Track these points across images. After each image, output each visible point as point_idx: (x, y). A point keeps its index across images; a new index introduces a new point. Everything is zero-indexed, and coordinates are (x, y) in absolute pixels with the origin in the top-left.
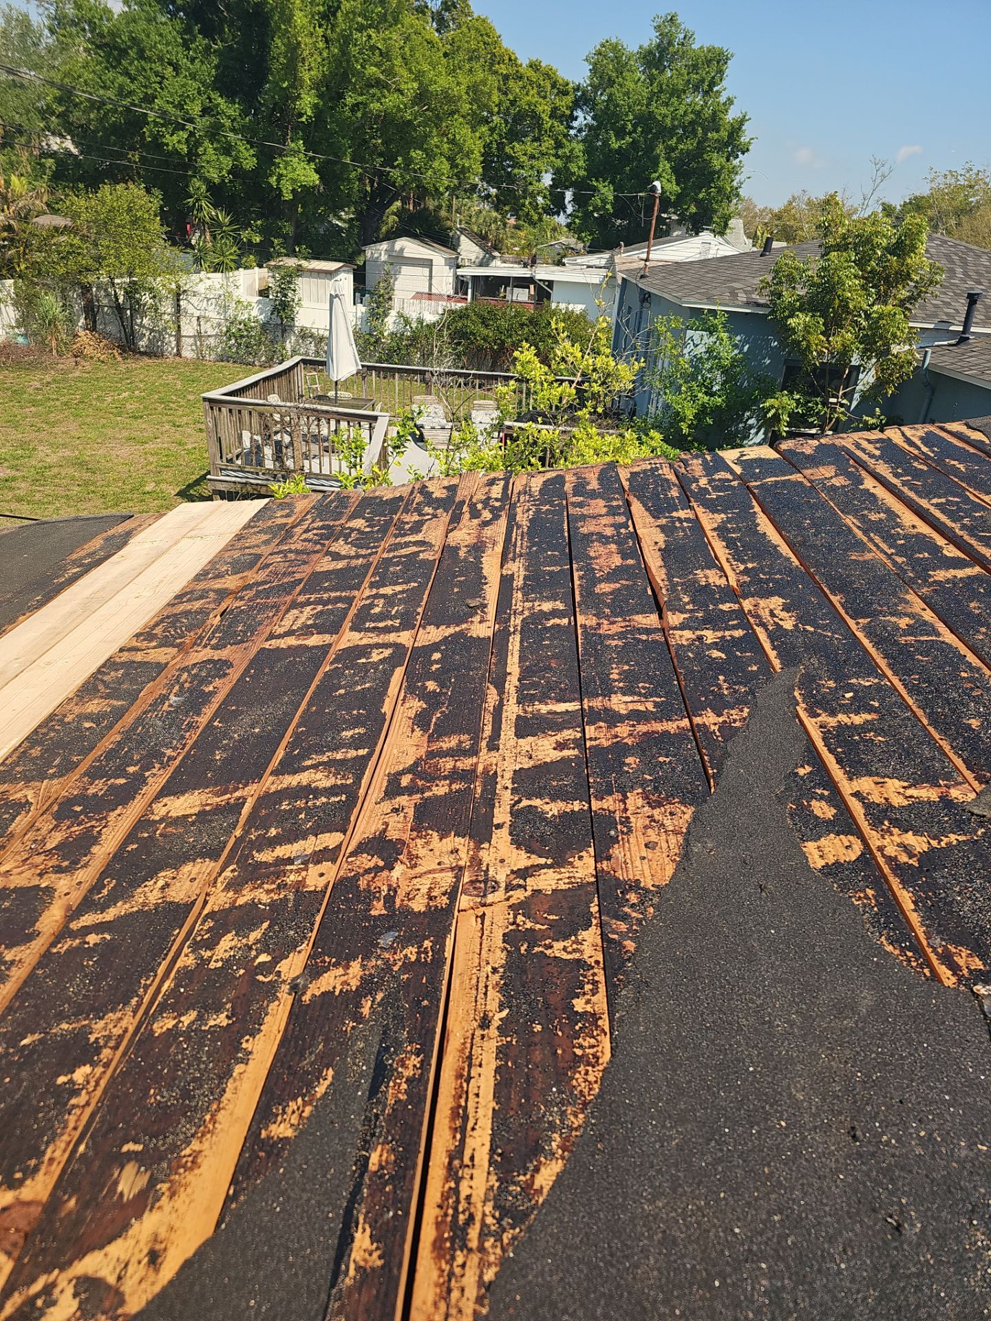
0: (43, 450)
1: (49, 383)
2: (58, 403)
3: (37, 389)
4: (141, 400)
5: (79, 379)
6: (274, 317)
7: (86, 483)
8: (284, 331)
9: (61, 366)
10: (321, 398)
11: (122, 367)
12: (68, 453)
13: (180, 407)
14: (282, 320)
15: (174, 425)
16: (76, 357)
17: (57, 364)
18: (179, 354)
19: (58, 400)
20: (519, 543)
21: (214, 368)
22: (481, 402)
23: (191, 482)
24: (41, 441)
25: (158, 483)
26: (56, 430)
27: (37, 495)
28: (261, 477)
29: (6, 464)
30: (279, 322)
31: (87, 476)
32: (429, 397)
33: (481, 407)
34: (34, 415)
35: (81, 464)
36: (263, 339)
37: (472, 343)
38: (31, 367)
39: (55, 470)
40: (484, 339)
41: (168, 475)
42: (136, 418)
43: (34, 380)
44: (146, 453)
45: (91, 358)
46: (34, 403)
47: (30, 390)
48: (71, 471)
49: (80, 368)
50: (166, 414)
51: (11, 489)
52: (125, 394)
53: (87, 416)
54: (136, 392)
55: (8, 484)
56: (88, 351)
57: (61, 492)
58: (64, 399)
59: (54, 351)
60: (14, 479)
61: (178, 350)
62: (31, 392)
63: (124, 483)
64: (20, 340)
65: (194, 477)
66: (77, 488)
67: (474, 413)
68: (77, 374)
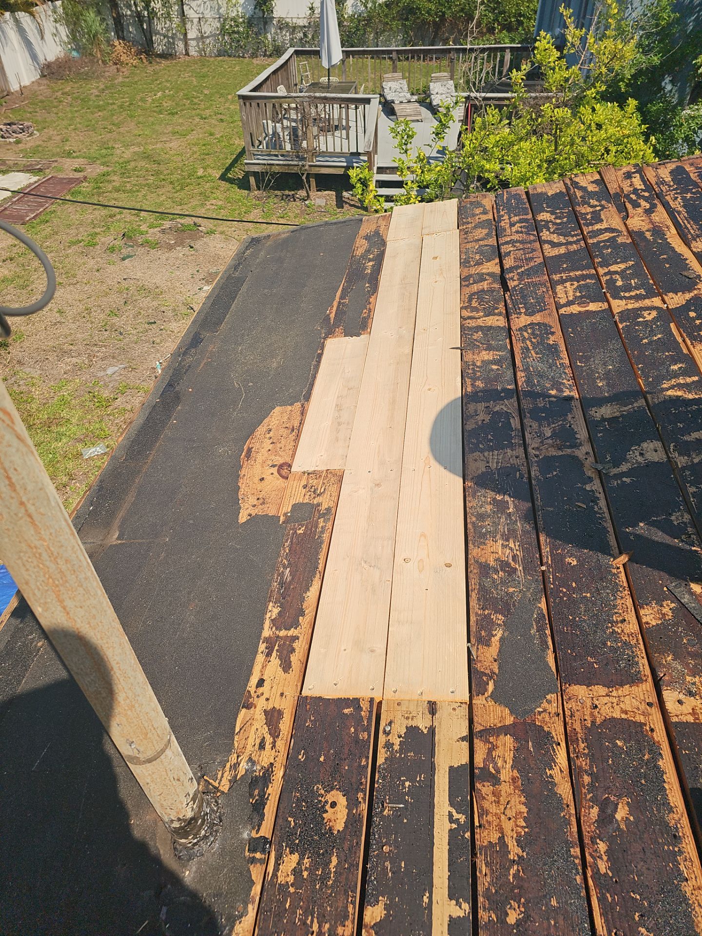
0: (119, 149)
1: (103, 89)
2: (115, 107)
3: (97, 96)
4: (172, 98)
5: (123, 85)
6: (257, 11)
7: (158, 173)
8: (265, 23)
9: (107, 74)
10: (315, 86)
11: (150, 69)
12: (137, 149)
13: (201, 101)
14: (264, 13)
15: (202, 118)
16: (116, 64)
17: (104, 72)
18: (187, 54)
19: (114, 104)
20: (689, 226)
21: (216, 63)
22: (437, 75)
23: (227, 165)
24: (115, 140)
25: (205, 168)
26: (121, 130)
27: (128, 185)
28: (280, 158)
29: (98, 162)
30: (261, 15)
31: (155, 167)
32: (396, 75)
33: (438, 79)
34: (104, 119)
35: (147, 157)
36: (250, 32)
37: (418, 18)
38: (87, 77)
39: (133, 164)
40: (428, 12)
41: (210, 161)
42: (173, 114)
43: (93, 88)
44: (189, 144)
45: (127, 64)
46: (100, 108)
47: (93, 97)
48: (143, 163)
49: (121, 74)
50: (194, 109)
51: (109, 182)
52: (159, 94)
53: (139, 116)
54: (167, 91)
55: (105, 178)
56: (124, 58)
57: (141, 181)
58: (118, 102)
59: (100, 62)
60: (108, 174)
61: (186, 50)
62: (94, 99)
63: (182, 171)
64: (75, 54)
65: (229, 161)
66: (152, 178)
67: (432, 85)
68: (120, 79)
